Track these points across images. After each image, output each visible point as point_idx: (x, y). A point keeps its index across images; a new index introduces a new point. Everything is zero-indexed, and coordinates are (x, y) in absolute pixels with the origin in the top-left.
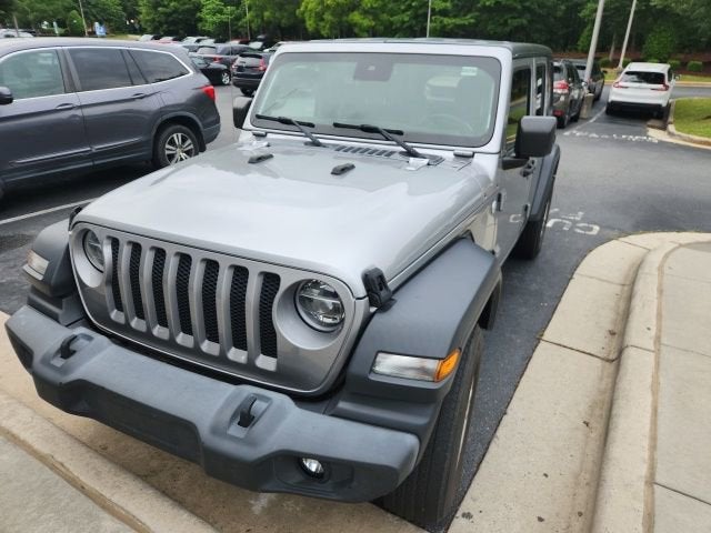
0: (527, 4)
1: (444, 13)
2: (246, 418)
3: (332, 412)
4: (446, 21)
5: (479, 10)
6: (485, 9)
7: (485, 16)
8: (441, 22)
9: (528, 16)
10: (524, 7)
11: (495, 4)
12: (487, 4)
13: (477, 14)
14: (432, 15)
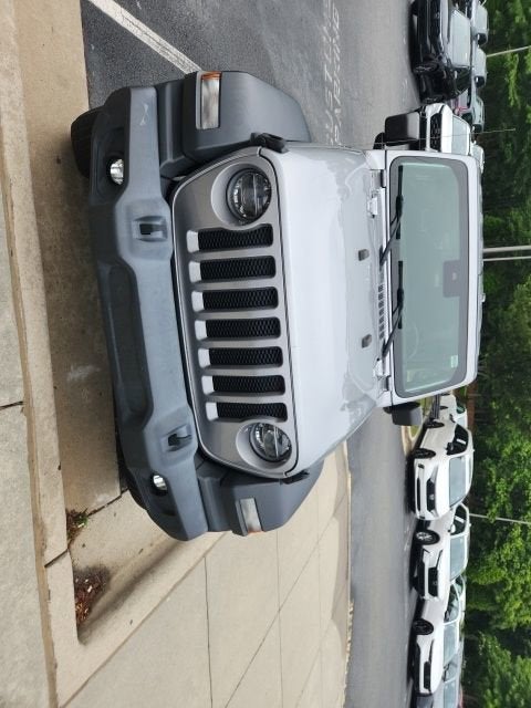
0: (526, 158)
1: (522, 66)
2: (175, 441)
3: (200, 478)
4: (513, 73)
5: (523, 107)
6: (524, 112)
7: (516, 116)
8: (512, 67)
9: (515, 161)
10: (522, 155)
11: (529, 124)
12: (529, 116)
13: (519, 107)
14: (519, 53)
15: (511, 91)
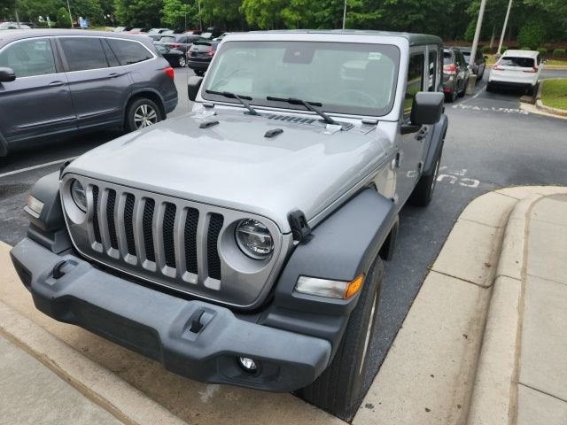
0: (424, 2)
1: (357, 10)
2: (196, 326)
3: (264, 322)
4: (359, 16)
5: (386, 7)
6: (390, 6)
7: (390, 12)
8: (355, 17)
9: (425, 12)
10: (421, 5)
11: (399, 2)
12: (392, 2)
13: (383, 10)
14: (347, 11)
15: (372, 17)
